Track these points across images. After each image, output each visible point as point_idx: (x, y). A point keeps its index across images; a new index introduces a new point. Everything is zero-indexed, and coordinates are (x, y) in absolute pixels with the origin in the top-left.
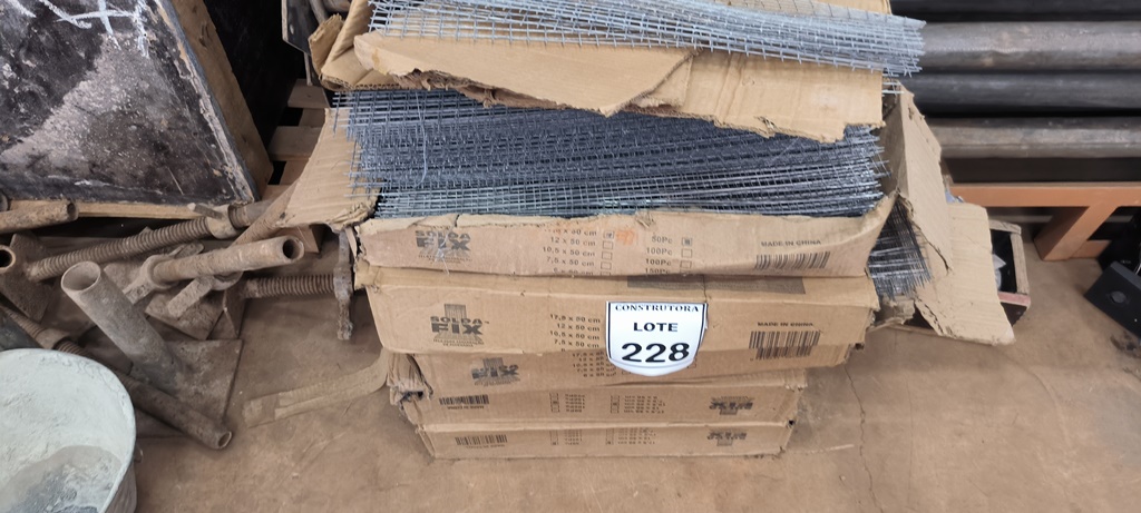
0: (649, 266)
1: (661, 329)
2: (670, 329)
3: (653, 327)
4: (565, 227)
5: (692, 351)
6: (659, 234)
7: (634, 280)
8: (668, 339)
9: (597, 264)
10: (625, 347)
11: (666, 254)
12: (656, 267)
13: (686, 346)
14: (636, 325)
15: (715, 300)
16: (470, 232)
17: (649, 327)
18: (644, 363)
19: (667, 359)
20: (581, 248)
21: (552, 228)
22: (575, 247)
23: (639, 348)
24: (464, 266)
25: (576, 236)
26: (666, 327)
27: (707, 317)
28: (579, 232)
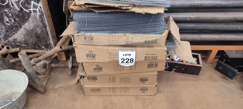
0: (126, 42)
2: (130, 55)
3: (127, 55)
5: (134, 60)
6: (128, 37)
7: (123, 46)
8: (130, 58)
9: (116, 42)
10: (122, 59)
11: (128, 40)
12: (127, 43)
13: (133, 59)
14: (123, 54)
15: (137, 49)
17: (126, 55)
18: (125, 63)
19: (129, 62)
21: (108, 35)
23: (124, 60)
24: (93, 44)
26: (129, 55)
27: (136, 52)
28: (113, 36)
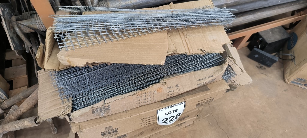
0: (168, 96)
1: (173, 112)
2: (176, 111)
3: (171, 112)
4: (141, 93)
7: (162, 101)
9: (152, 100)
11: (172, 91)
12: (170, 96)
13: (180, 114)
14: (166, 113)
15: (187, 99)
16: (110, 104)
18: (169, 122)
19: (175, 119)
20: (146, 97)
21: (137, 95)
22: (144, 98)
23: (167, 119)
24: (109, 114)
25: (145, 95)
26: (174, 111)
27: (185, 104)
28: (145, 93)
